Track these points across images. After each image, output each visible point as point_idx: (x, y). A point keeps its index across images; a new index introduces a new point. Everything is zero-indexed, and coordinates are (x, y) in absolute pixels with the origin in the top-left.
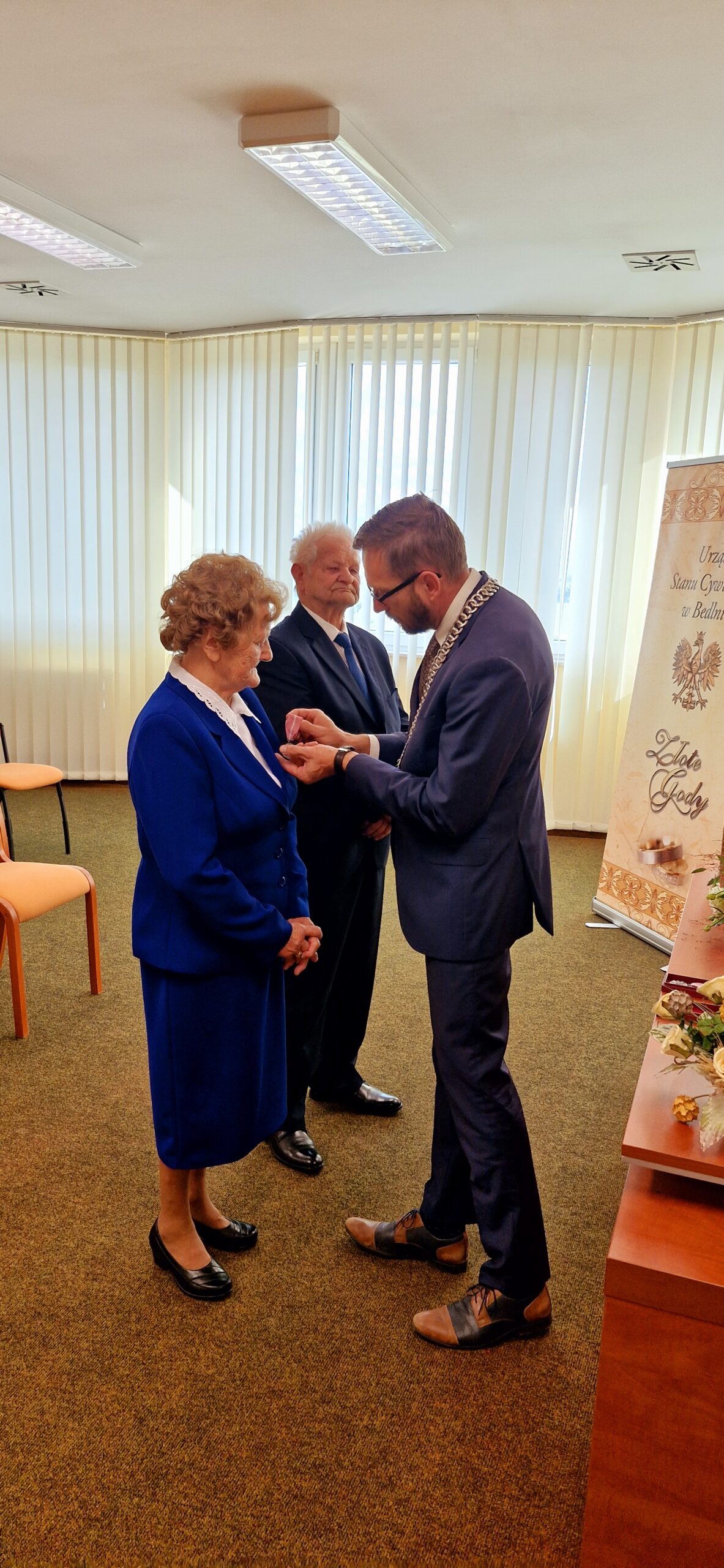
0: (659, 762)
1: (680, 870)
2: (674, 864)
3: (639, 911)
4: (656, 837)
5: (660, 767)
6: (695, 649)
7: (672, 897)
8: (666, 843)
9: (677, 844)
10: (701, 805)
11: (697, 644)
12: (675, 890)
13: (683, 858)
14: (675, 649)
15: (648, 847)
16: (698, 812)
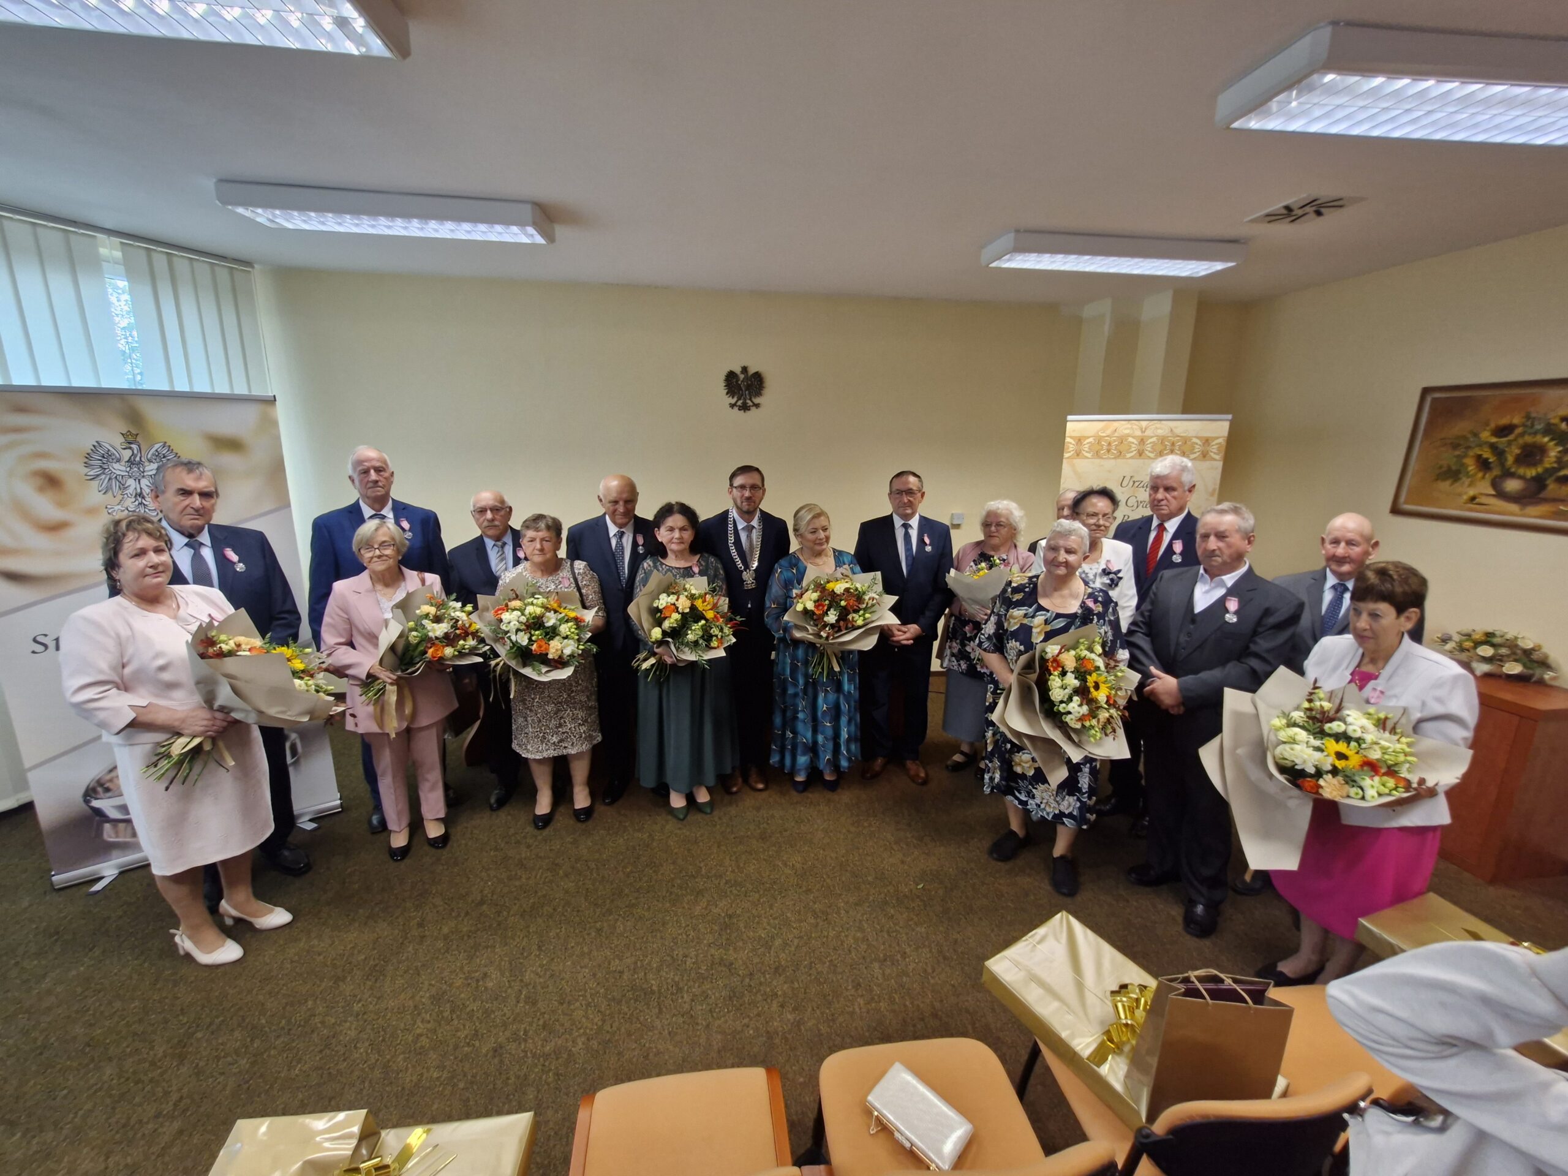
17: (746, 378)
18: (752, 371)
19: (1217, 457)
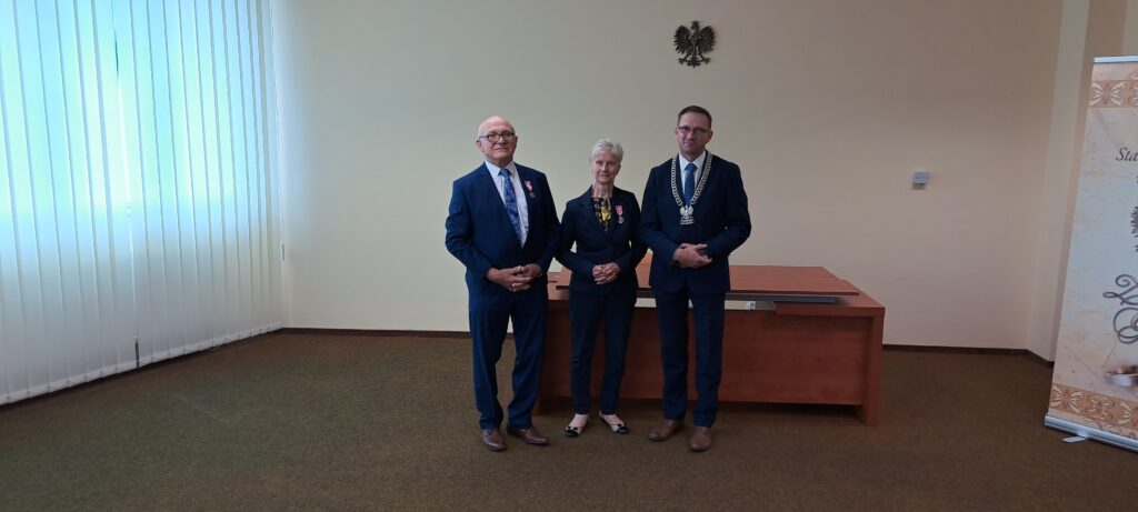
0: (1124, 301)
4: (1131, 362)
5: (1125, 306)
14: (1132, 210)
15: (1120, 371)
17: (697, 33)
18: (702, 26)
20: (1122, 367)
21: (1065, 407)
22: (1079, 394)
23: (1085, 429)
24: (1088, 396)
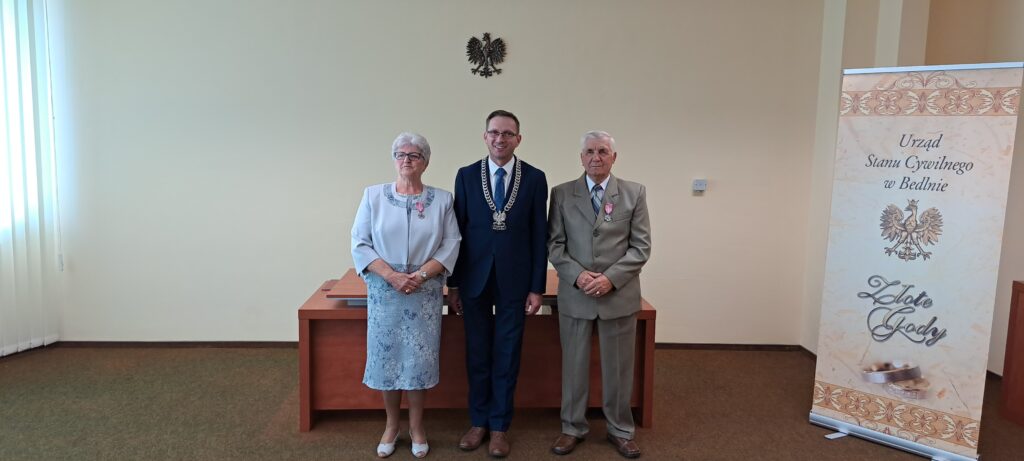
0: (876, 301)
1: (919, 386)
2: (911, 382)
3: (872, 421)
4: (884, 360)
5: (878, 305)
6: (907, 214)
7: (914, 408)
8: (898, 365)
9: (912, 366)
10: (937, 335)
11: (908, 209)
12: (917, 403)
13: (923, 377)
14: (880, 213)
15: (875, 369)
16: (934, 341)
17: (488, 45)
19: (1011, 111)
20: (876, 364)
21: (827, 403)
22: (839, 391)
23: (845, 425)
24: (847, 393)
